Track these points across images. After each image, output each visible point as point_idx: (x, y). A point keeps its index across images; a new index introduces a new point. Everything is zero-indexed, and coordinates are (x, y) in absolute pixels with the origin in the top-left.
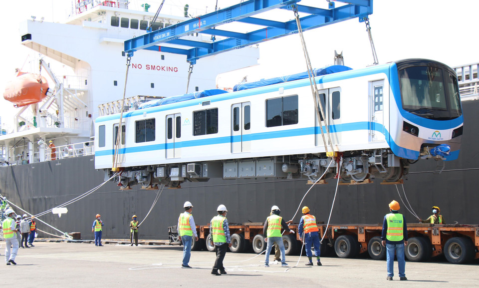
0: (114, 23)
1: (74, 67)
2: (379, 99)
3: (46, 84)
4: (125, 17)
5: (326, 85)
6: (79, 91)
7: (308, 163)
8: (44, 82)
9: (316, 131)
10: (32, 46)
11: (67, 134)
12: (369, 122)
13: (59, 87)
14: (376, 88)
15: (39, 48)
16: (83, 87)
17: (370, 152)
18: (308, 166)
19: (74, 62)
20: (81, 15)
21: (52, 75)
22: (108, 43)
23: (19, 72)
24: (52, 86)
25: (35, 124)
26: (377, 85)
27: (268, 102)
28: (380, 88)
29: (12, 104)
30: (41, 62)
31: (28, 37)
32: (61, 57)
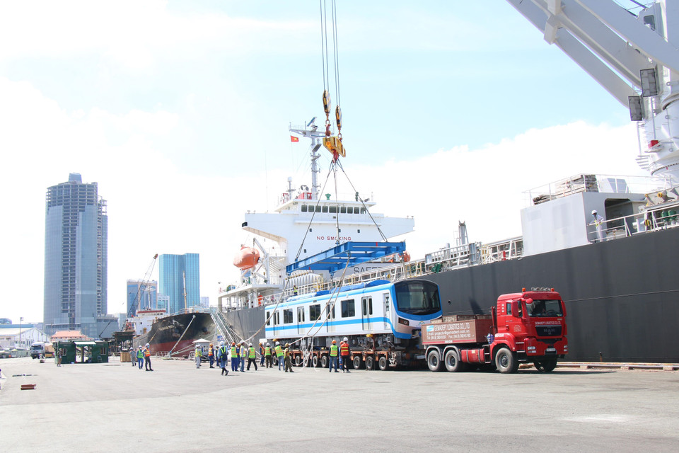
0: (304, 209)
1: (278, 241)
2: (387, 305)
3: (258, 254)
4: (311, 205)
5: (366, 295)
6: (280, 258)
8: (256, 253)
9: (363, 321)
10: (249, 230)
11: (271, 288)
12: (384, 318)
13: (266, 256)
14: (386, 298)
15: (254, 231)
16: (283, 255)
17: (386, 334)
19: (278, 239)
20: (285, 204)
21: (261, 248)
22: (299, 223)
23: (243, 247)
24: (262, 256)
25: (249, 282)
26: (387, 296)
27: (342, 302)
28: (388, 298)
29: (238, 269)
30: (254, 240)
31: (245, 224)
32: (269, 236)
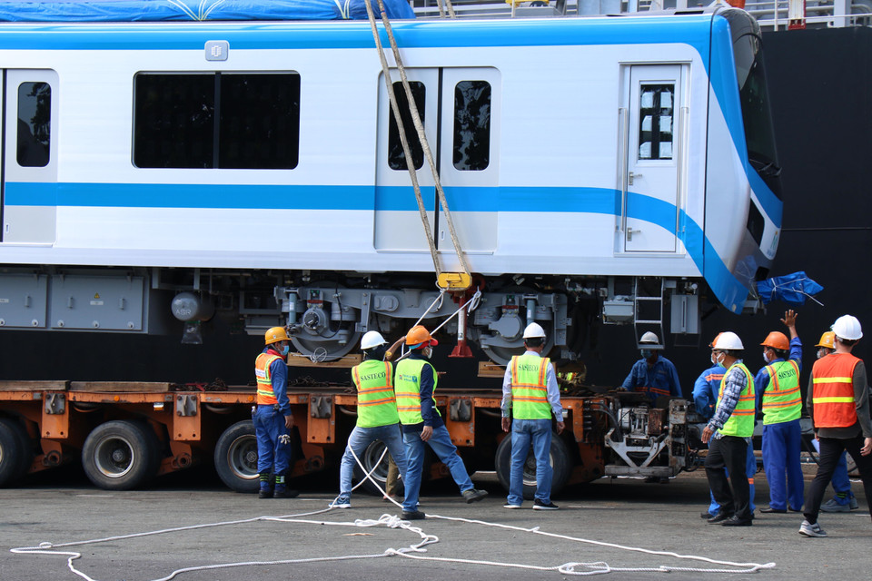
2: (656, 123)
7: (314, 301)
9: (378, 199)
12: (618, 193)
14: (645, 88)
18: (315, 310)
26: (653, 77)
28: (666, 89)
